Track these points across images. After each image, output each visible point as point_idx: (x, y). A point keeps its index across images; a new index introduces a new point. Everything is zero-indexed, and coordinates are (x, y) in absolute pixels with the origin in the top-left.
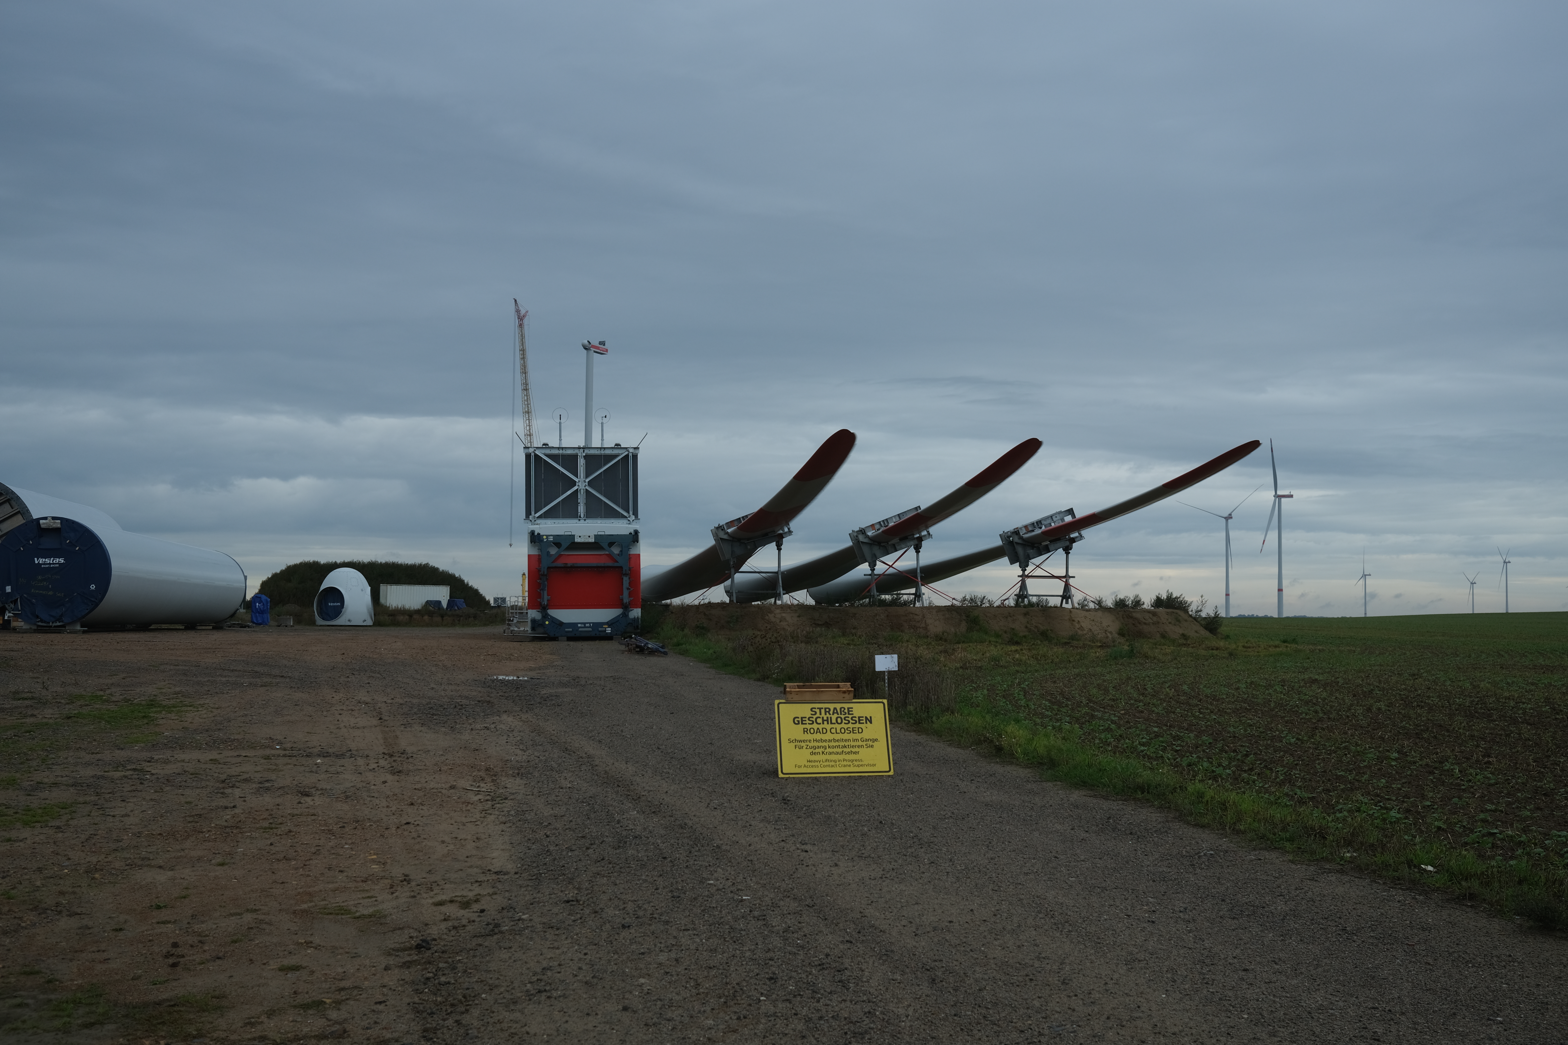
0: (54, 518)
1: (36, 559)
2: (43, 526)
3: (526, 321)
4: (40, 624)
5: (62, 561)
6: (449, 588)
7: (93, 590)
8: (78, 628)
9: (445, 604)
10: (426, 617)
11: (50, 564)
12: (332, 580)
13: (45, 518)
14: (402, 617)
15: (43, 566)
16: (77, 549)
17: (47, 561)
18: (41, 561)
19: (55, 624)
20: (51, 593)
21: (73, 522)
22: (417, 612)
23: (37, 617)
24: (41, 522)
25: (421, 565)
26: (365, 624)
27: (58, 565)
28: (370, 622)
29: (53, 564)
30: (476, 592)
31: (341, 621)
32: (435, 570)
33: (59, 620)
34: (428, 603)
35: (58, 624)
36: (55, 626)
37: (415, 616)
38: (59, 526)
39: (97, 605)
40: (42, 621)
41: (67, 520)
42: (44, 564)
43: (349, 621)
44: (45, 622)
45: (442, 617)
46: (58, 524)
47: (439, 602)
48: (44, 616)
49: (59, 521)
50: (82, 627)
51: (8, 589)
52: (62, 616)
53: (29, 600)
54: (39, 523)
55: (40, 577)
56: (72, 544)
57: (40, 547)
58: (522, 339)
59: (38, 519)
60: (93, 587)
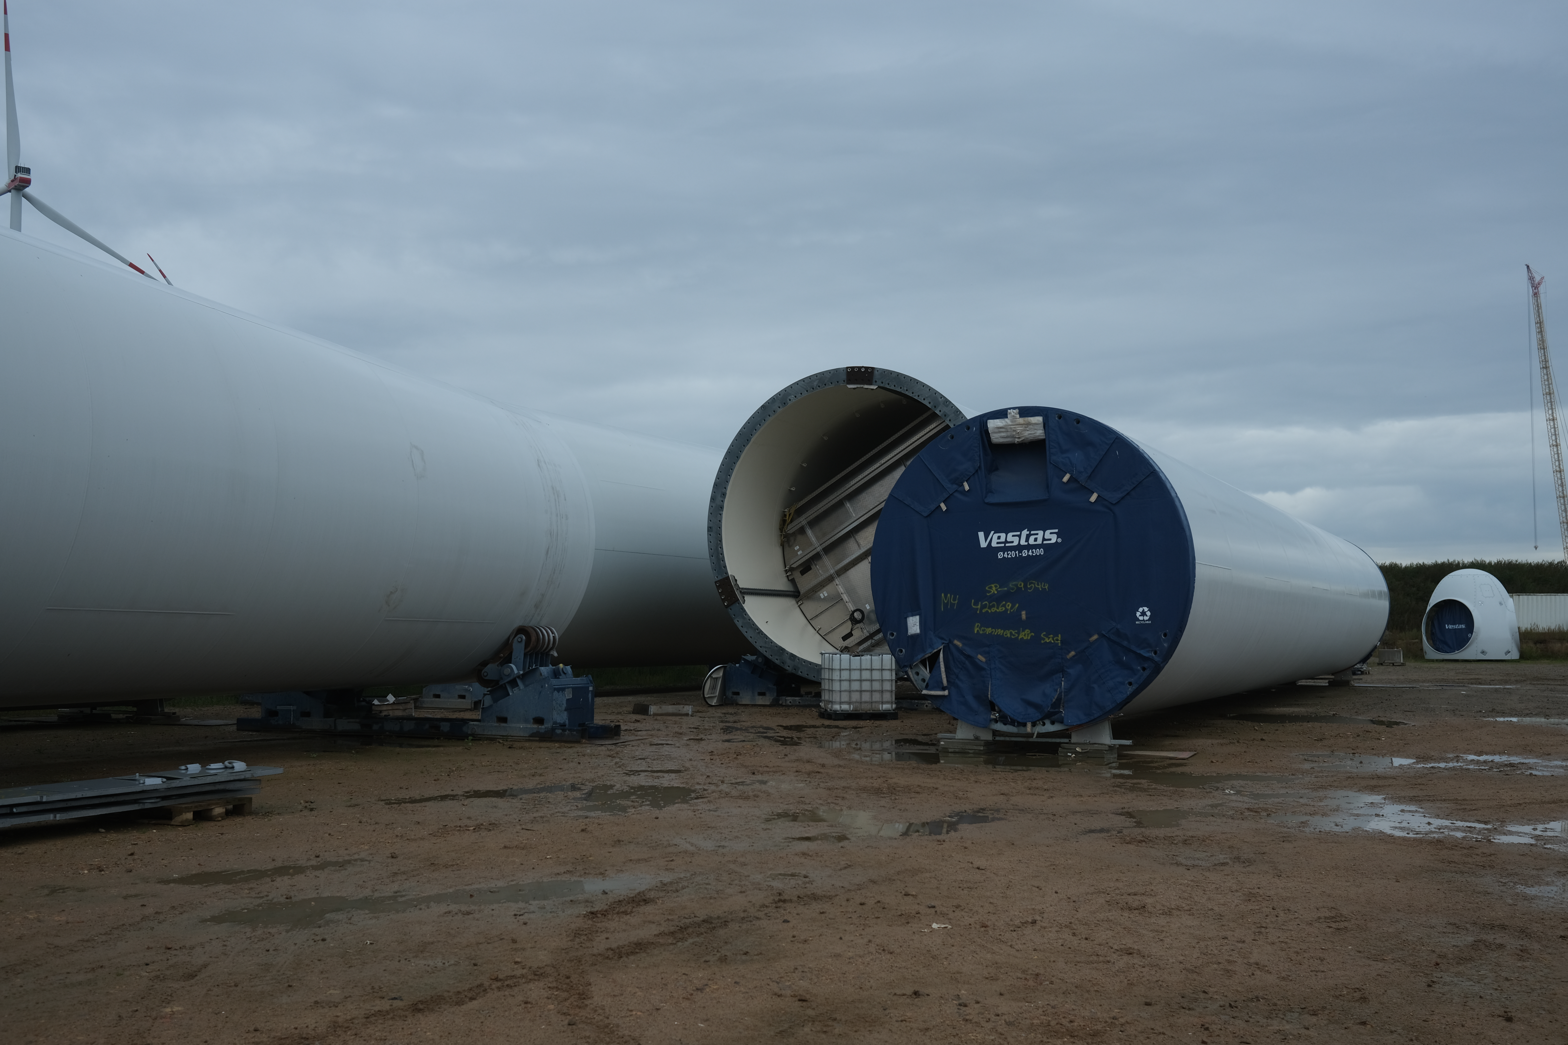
0: (1026, 412)
1: (981, 535)
2: (996, 438)
3: (1541, 289)
4: (999, 727)
5: (1052, 536)
7: (1144, 626)
8: (1106, 738)
11: (1019, 548)
13: (1001, 414)
15: (1000, 555)
16: (1093, 498)
17: (1013, 539)
18: (996, 539)
19: (1040, 729)
20: (1026, 635)
21: (1079, 419)
23: (992, 706)
24: (992, 424)
26: (1508, 657)
27: (1040, 552)
28: (1515, 655)
29: (1029, 547)
31: (1469, 652)
33: (1052, 716)
35: (1049, 728)
36: (1040, 735)
38: (1039, 433)
39: (1158, 669)
40: (1004, 719)
41: (1061, 414)
42: (1005, 549)
43: (1483, 652)
44: (1013, 723)
46: (1035, 429)
48: (1010, 703)
49: (1039, 419)
50: (1115, 737)
51: (914, 625)
52: (1057, 704)
53: (968, 657)
54: (985, 432)
55: (994, 589)
56: (1079, 487)
57: (991, 499)
58: (1538, 309)
59: (982, 420)
60: (1144, 614)
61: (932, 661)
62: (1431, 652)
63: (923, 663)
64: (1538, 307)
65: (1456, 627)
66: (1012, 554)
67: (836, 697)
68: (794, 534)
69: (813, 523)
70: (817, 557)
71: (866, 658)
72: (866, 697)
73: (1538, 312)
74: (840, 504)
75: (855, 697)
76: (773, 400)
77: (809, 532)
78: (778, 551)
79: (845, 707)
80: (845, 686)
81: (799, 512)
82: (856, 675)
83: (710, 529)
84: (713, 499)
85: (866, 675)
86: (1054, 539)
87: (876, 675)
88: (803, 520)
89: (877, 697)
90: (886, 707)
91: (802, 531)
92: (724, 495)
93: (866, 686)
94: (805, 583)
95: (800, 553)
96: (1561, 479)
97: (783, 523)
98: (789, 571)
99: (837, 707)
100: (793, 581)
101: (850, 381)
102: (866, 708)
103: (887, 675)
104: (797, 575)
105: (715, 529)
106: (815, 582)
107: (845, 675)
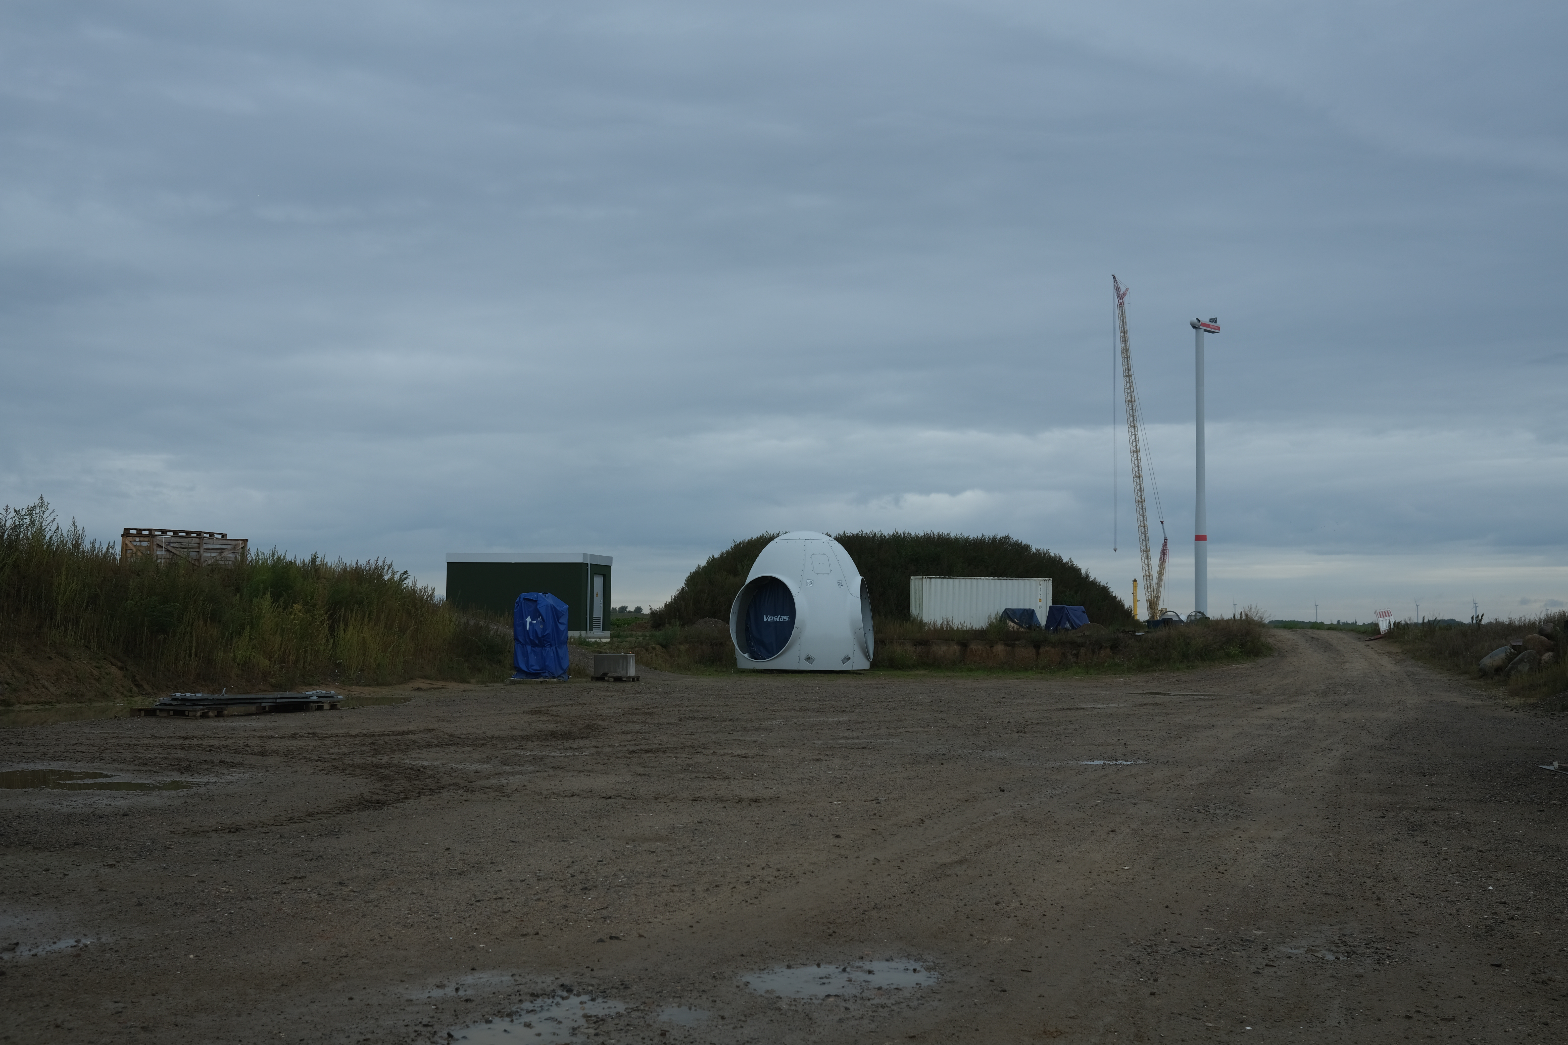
3: (1126, 299)
6: (1050, 583)
9: (1042, 617)
10: (999, 648)
14: (944, 648)
22: (980, 635)
25: (994, 539)
26: (847, 667)
28: (860, 663)
30: (1103, 593)
31: (787, 660)
32: (1021, 550)
34: (1008, 614)
37: (973, 646)
43: (809, 659)
45: (1037, 646)
47: (1029, 614)
58: (1123, 319)
62: (744, 660)
64: (1123, 317)
73: (1123, 322)
96: (1140, 484)
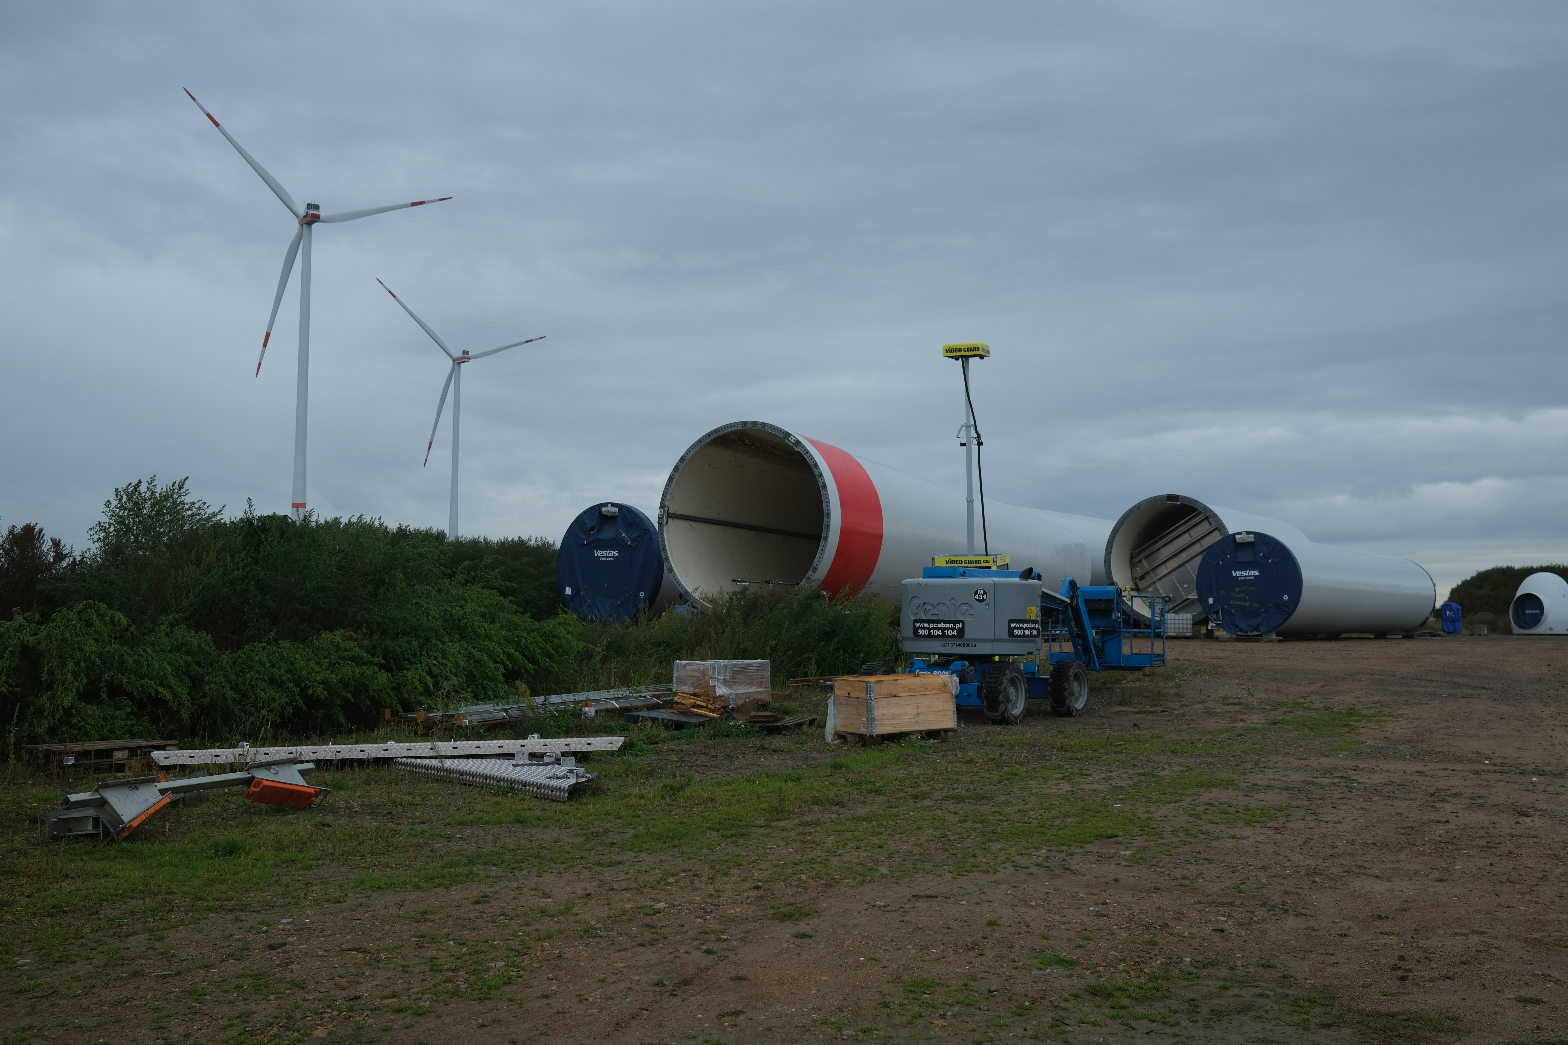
0: (1248, 533)
1: (1233, 572)
2: (1238, 541)
4: (1239, 633)
5: (1256, 573)
7: (1286, 601)
8: (1274, 637)
11: (1246, 576)
12: (1528, 586)
13: (1240, 533)
15: (1239, 579)
16: (1270, 561)
17: (1244, 573)
18: (1238, 573)
19: (1253, 634)
20: (1248, 604)
23: (1237, 627)
24: (1237, 536)
27: (1253, 578)
29: (1249, 576)
31: (1541, 629)
33: (1256, 629)
35: (1256, 633)
36: (1253, 636)
38: (1253, 540)
39: (1290, 615)
40: (1241, 630)
42: (1241, 577)
43: (1551, 629)
44: (1244, 632)
46: (1251, 538)
48: (1243, 626)
49: (1252, 535)
50: (1277, 636)
51: (1211, 601)
52: (1258, 625)
53: (1229, 611)
54: (1235, 539)
55: (1238, 589)
56: (1265, 557)
57: (1236, 561)
59: (1234, 535)
60: (1286, 597)
61: (1217, 613)
62: (1516, 629)
63: (1214, 613)
65: (1533, 612)
66: (1244, 578)
67: (1169, 630)
68: (1136, 563)
69: (1145, 558)
70: (1148, 573)
71: (1181, 615)
72: (1181, 630)
74: (1159, 549)
75: (1177, 630)
76: (1134, 507)
77: (1144, 562)
78: (1129, 570)
79: (1173, 634)
80: (1173, 626)
81: (1139, 553)
82: (1177, 622)
83: (1105, 562)
84: (1107, 549)
85: (1181, 622)
86: (1257, 574)
87: (1185, 622)
88: (1141, 556)
89: (1185, 630)
90: (1189, 634)
91: (1140, 561)
92: (1112, 547)
93: (1181, 626)
94: (1141, 585)
95: (1139, 571)
97: (1132, 558)
98: (1134, 579)
99: (1169, 634)
100: (1136, 584)
101: (1168, 500)
102: (1181, 635)
103: (1189, 622)
104: (1138, 581)
105: (1107, 561)
106: (1146, 584)
107: (1173, 622)
